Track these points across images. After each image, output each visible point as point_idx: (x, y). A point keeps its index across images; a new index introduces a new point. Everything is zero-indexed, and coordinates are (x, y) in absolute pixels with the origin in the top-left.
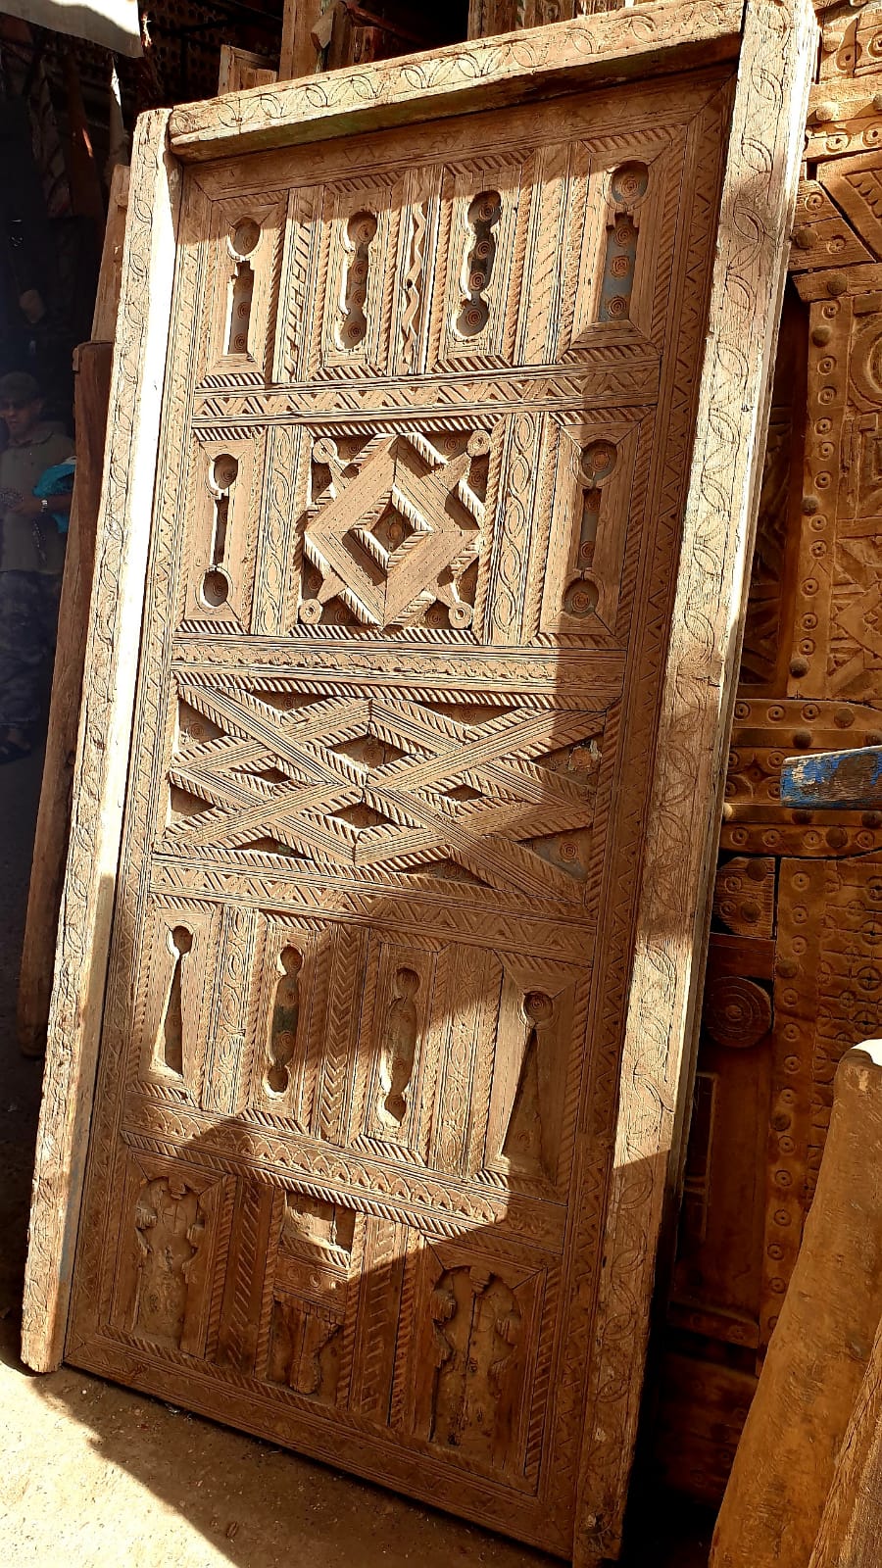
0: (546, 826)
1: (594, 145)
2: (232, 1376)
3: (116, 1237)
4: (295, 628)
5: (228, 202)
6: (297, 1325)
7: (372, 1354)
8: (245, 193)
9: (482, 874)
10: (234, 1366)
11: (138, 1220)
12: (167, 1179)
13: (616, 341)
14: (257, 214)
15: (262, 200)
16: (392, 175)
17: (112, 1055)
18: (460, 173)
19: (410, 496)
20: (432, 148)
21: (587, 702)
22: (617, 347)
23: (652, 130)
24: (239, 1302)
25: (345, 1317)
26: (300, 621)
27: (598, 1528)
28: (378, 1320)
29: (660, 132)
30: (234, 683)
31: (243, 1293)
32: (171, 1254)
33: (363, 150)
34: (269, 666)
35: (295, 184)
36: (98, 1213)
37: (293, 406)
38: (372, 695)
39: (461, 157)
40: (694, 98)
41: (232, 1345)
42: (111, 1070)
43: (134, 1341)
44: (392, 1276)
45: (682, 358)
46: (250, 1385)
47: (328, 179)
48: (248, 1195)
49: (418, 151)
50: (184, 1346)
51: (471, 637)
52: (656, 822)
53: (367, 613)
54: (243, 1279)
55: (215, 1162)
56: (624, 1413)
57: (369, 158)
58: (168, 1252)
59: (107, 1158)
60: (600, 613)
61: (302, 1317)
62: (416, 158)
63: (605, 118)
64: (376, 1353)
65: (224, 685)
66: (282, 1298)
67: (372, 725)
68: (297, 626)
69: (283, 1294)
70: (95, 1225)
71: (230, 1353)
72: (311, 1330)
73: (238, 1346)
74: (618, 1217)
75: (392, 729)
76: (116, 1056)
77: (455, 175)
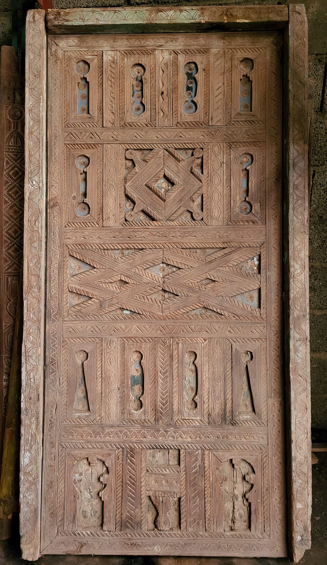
0: (242, 290)
1: (232, 51)
2: (130, 534)
3: (63, 490)
4: (124, 223)
5: (73, 53)
6: (159, 503)
7: (194, 505)
8: (81, 50)
9: (218, 311)
10: (131, 529)
11: (75, 480)
12: (87, 459)
13: (249, 119)
14: (89, 59)
15: (89, 54)
16: (150, 51)
17: (52, 411)
18: (179, 54)
19: (172, 172)
20: (166, 43)
21: (253, 244)
22: (249, 121)
23: (254, 49)
24: (130, 501)
25: (181, 493)
26: (126, 220)
27: (302, 539)
28: (195, 490)
29: (257, 50)
30: (97, 247)
31: (131, 497)
32: (91, 490)
33: (136, 40)
34: (113, 238)
35: (106, 49)
36: (52, 482)
37: (114, 136)
38: (163, 247)
39: (180, 48)
40: (268, 40)
41: (129, 521)
42: (52, 417)
43: (78, 534)
44: (199, 471)
45: (273, 126)
46: (139, 535)
47: (120, 49)
48: (129, 455)
49: (160, 44)
50: (105, 528)
51: (204, 223)
52: (292, 283)
53: (158, 216)
54: (131, 491)
55: (111, 445)
56: (307, 494)
57: (139, 43)
58: (90, 490)
59: (54, 457)
60: (254, 212)
61: (161, 499)
62: (160, 46)
63: (236, 42)
64: (197, 503)
65: (92, 248)
66: (151, 493)
67: (164, 258)
68: (125, 222)
69: (151, 492)
70: (51, 488)
71: (128, 524)
72: (165, 503)
73: (131, 520)
74: (296, 424)
75: (174, 260)
76: (54, 411)
77: (177, 55)
